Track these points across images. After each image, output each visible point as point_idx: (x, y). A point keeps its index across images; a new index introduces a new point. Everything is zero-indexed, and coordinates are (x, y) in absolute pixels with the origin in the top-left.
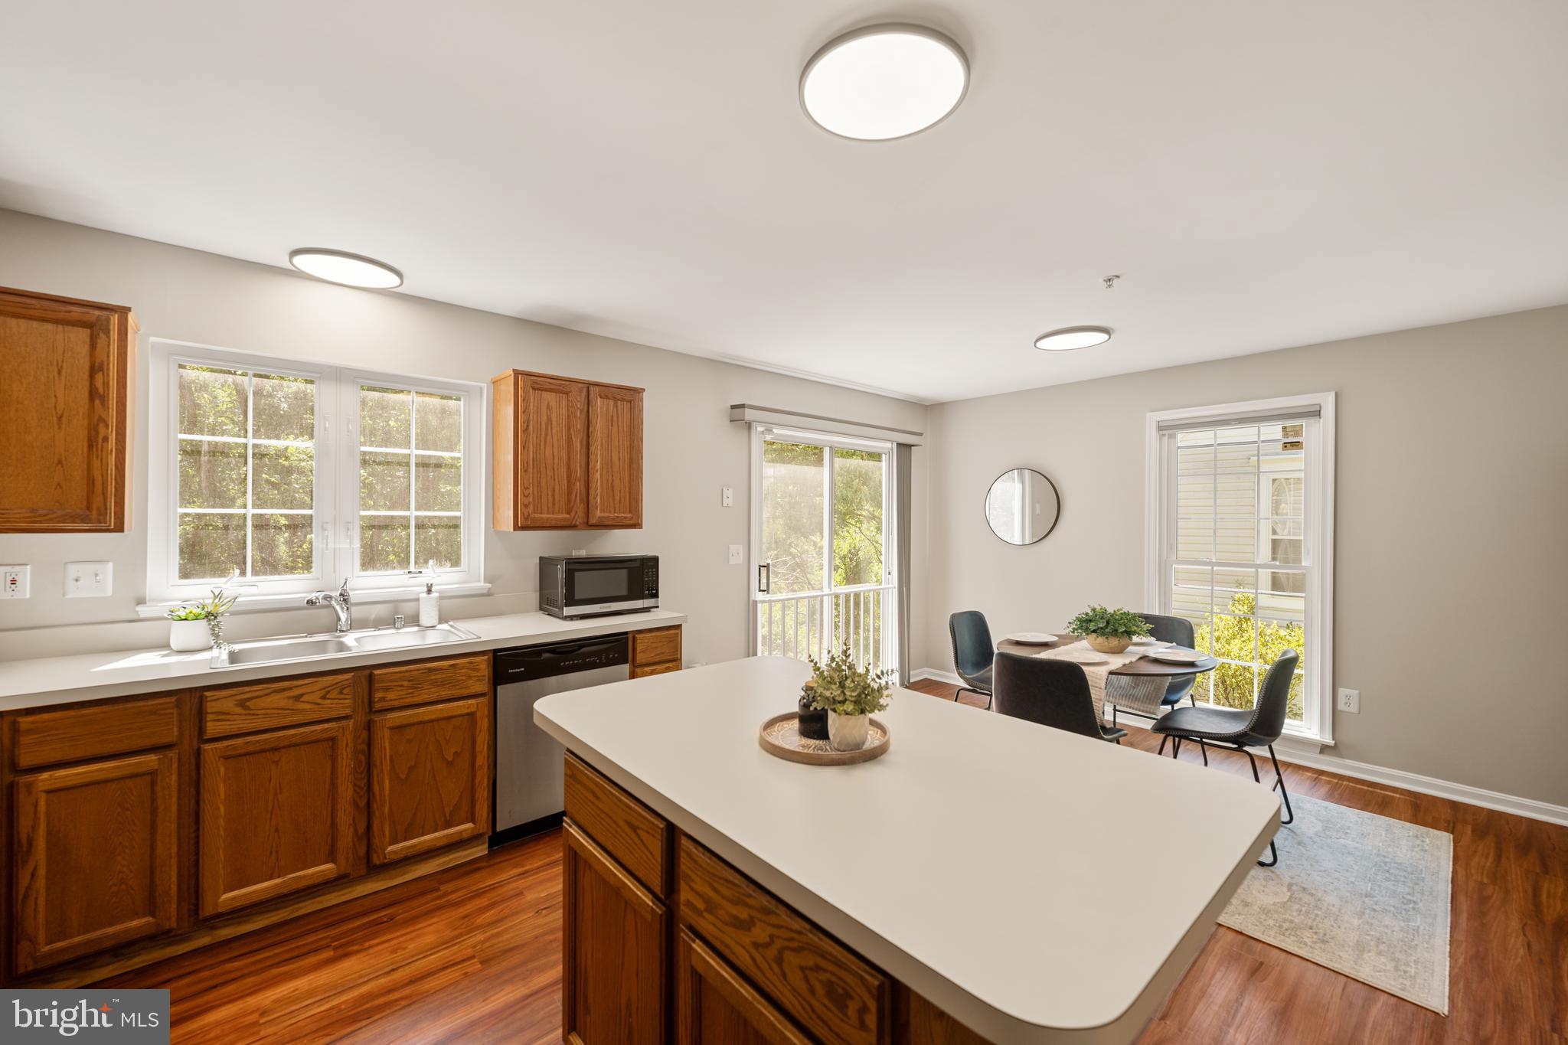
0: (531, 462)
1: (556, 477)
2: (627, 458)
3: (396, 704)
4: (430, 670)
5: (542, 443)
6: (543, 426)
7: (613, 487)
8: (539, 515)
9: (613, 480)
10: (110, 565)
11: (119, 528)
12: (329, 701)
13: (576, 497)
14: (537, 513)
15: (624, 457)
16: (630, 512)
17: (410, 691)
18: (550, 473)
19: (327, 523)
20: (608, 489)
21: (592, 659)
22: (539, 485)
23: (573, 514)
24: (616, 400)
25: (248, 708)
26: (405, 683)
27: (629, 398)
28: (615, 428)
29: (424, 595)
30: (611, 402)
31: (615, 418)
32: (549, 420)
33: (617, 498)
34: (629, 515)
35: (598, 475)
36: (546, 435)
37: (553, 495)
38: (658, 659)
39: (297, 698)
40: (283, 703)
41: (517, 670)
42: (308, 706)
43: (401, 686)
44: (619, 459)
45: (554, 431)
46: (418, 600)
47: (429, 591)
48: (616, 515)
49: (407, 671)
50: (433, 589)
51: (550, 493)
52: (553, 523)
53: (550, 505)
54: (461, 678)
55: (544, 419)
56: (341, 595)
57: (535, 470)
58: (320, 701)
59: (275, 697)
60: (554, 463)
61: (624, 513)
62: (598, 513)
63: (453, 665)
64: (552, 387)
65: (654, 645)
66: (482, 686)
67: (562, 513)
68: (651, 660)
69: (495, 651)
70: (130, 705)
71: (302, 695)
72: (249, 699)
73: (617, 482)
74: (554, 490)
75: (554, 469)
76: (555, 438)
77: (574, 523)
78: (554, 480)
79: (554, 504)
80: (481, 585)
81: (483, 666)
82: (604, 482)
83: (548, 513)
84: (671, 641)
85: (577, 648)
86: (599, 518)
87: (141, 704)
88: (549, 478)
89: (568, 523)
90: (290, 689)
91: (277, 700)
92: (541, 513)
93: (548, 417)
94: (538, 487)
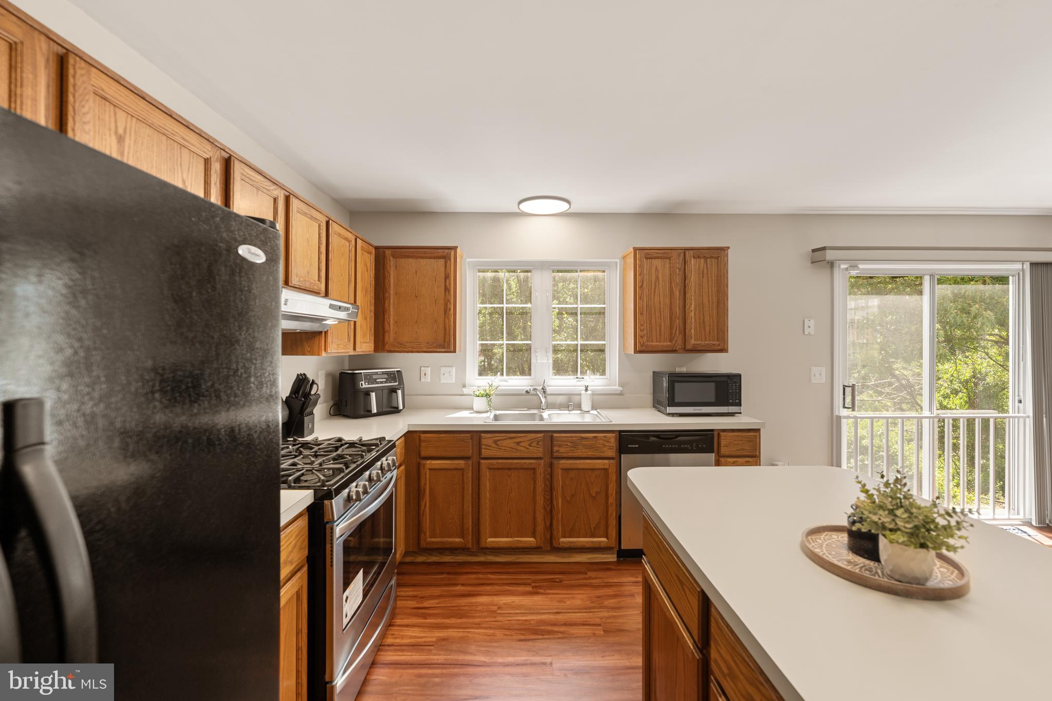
0: (645, 308)
1: (662, 317)
2: (715, 300)
3: (565, 455)
4: (582, 438)
5: (652, 295)
6: (653, 282)
7: (704, 322)
9: (704, 317)
10: (454, 368)
11: (454, 351)
12: (532, 448)
13: (676, 330)
14: (650, 342)
15: (712, 300)
16: (718, 340)
17: (572, 449)
18: (658, 315)
19: (537, 348)
20: (700, 323)
21: (685, 446)
22: (650, 323)
23: (674, 342)
24: (706, 258)
25: (498, 445)
26: (569, 444)
27: (717, 255)
28: (705, 279)
29: (583, 392)
30: (702, 260)
31: (705, 271)
32: (657, 278)
33: (707, 330)
34: (717, 343)
35: (693, 314)
36: (655, 288)
37: (660, 330)
38: (739, 453)
39: (518, 443)
40: (512, 445)
41: (634, 446)
42: (522, 449)
43: (567, 445)
44: (709, 301)
45: (660, 285)
46: (580, 395)
47: (586, 390)
48: (706, 342)
49: (570, 437)
50: (589, 388)
51: (658, 328)
52: (660, 349)
53: (658, 336)
54: (599, 446)
55: (654, 278)
56: (542, 389)
57: (648, 312)
58: (528, 447)
59: (509, 441)
60: (660, 308)
61: (713, 341)
62: (693, 342)
63: (595, 437)
64: (659, 255)
65: (736, 442)
66: (612, 453)
67: (667, 342)
68: (733, 453)
69: (620, 432)
70: (455, 435)
71: (521, 442)
72: (499, 440)
73: (707, 318)
74: (660, 325)
75: (660, 311)
76: (661, 290)
77: (674, 348)
78: (661, 319)
79: (660, 335)
80: (617, 388)
81: (613, 440)
82: (697, 319)
83: (657, 342)
84: (750, 441)
85: (674, 436)
86: (693, 344)
87: (458, 435)
88: (657, 318)
89: (670, 349)
90: (515, 438)
91: (509, 443)
92: (652, 342)
93: (656, 276)
94: (650, 324)
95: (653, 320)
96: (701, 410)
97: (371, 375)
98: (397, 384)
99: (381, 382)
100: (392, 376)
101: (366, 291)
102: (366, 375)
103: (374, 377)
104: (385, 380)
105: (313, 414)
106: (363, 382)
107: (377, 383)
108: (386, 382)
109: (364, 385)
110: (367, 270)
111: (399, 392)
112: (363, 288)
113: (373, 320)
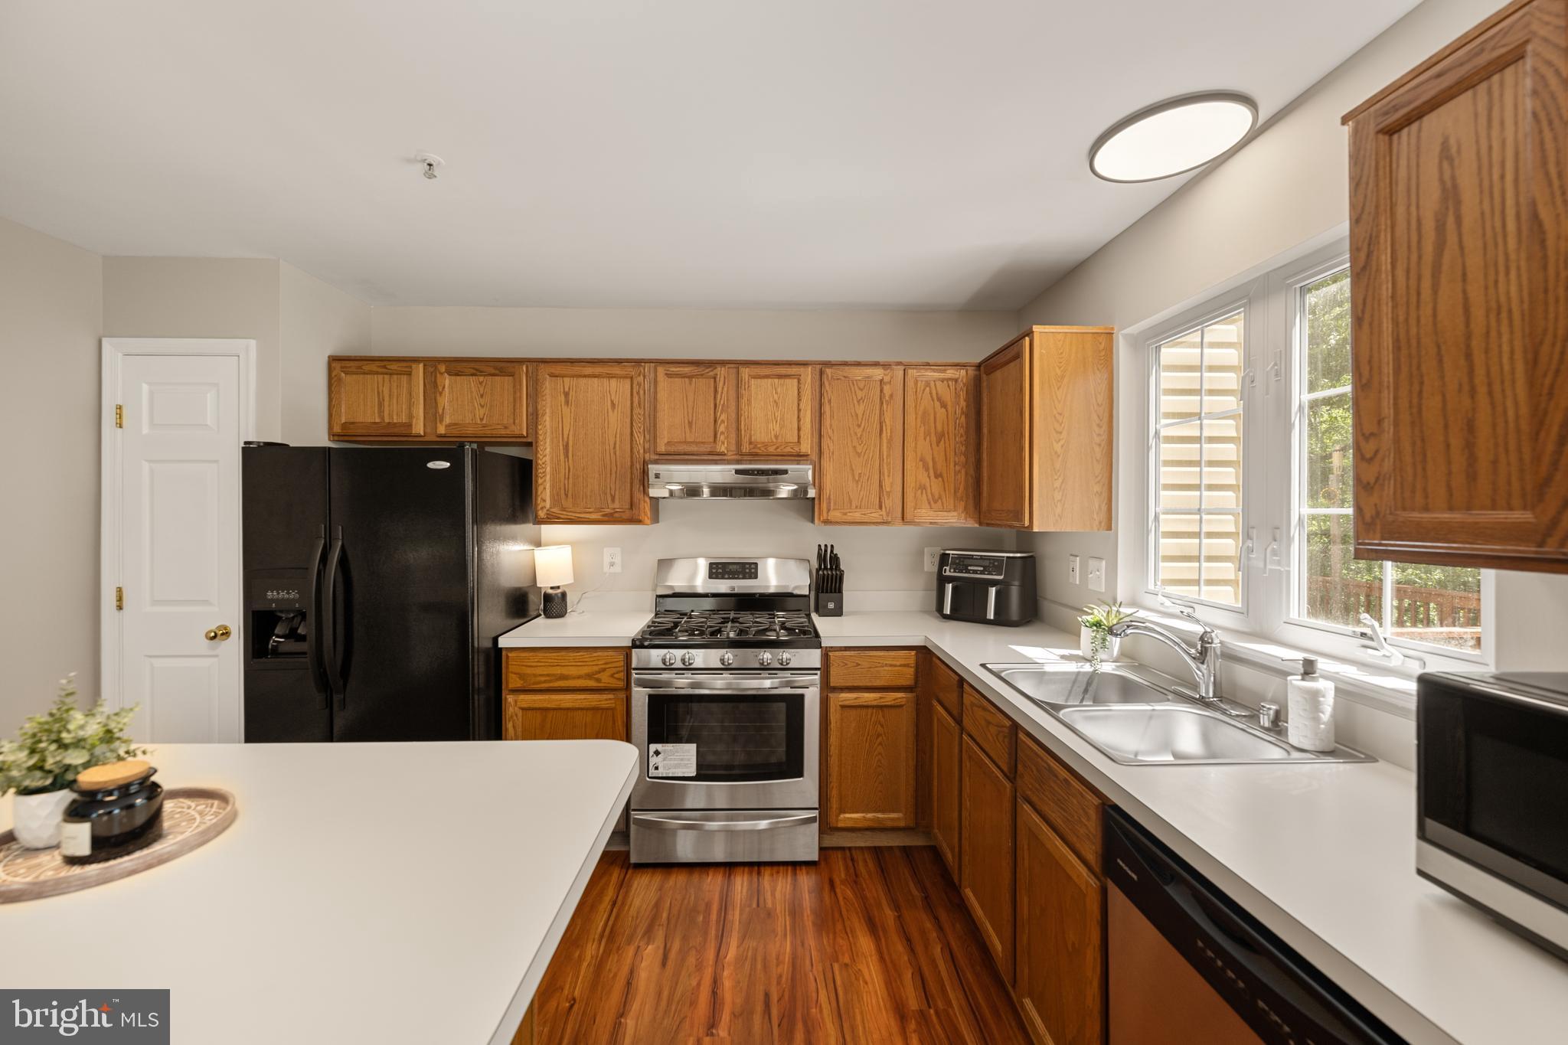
0: (1387, 356)
6: (1429, 225)
8: (1416, 515)
10: (1104, 562)
14: (1413, 510)
19: (1253, 527)
22: (1417, 421)
25: (973, 714)
32: (1449, 193)
37: (1470, 446)
47: (1307, 674)
51: (1456, 442)
53: (1460, 479)
57: (1405, 369)
60: (1468, 336)
67: (1511, 508)
74: (1470, 427)
75: (1469, 356)
78: (1472, 391)
79: (1472, 476)
83: (1451, 509)
88: (1453, 389)
92: (1426, 509)
93: (1444, 190)
94: (1413, 423)
97: (962, 558)
98: (1001, 577)
99: (975, 572)
100: (996, 564)
102: (955, 558)
103: (967, 562)
104: (982, 569)
105: (841, 590)
106: (948, 568)
107: (968, 571)
108: (982, 573)
109: (948, 572)
110: (944, 405)
111: (993, 591)
112: (927, 434)
113: (962, 476)
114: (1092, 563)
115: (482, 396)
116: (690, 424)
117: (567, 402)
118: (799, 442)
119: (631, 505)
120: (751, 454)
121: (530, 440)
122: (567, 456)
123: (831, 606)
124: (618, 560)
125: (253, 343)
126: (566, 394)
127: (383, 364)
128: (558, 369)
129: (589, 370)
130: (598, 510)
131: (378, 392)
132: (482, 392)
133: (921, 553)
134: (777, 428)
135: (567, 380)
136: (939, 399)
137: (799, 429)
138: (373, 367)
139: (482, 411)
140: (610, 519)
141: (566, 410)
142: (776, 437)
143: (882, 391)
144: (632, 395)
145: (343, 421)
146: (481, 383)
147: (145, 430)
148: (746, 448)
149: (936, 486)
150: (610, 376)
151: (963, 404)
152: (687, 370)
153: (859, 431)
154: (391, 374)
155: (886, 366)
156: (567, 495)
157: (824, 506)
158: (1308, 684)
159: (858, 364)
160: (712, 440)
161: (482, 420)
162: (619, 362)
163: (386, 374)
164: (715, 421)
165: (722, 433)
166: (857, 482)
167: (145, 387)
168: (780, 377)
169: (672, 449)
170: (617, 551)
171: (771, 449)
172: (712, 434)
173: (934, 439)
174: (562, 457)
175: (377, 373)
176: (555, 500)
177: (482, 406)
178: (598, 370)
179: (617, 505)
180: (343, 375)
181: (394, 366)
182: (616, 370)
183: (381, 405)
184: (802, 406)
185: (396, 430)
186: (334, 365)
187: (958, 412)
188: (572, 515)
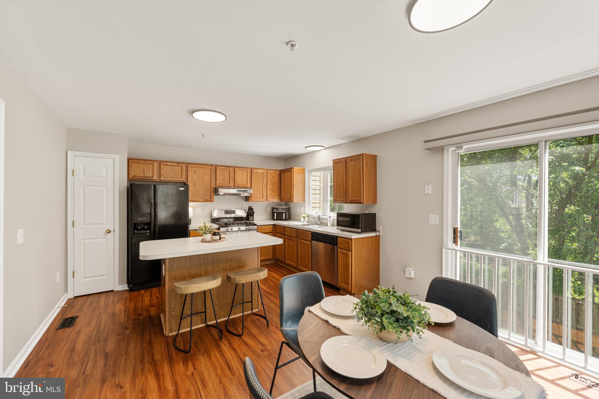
0: (335, 184)
6: (338, 174)
7: (354, 190)
9: (354, 187)
10: (303, 207)
12: (294, 234)
14: (337, 199)
15: (357, 179)
17: (301, 236)
18: (339, 187)
19: (324, 201)
21: (328, 240)
22: (337, 191)
23: (344, 199)
25: (288, 231)
26: (301, 234)
27: (358, 158)
28: (355, 170)
30: (354, 161)
31: (355, 167)
32: (339, 171)
33: (356, 193)
35: (350, 186)
36: (338, 176)
38: (343, 248)
39: (292, 232)
41: (314, 238)
45: (340, 174)
46: (327, 219)
47: (330, 218)
48: (355, 199)
50: (331, 217)
52: (340, 202)
53: (340, 196)
54: (307, 236)
55: (338, 172)
60: (340, 184)
61: (358, 198)
62: (350, 198)
64: (339, 162)
65: (343, 243)
66: (310, 239)
67: (342, 199)
69: (312, 232)
73: (356, 188)
74: (340, 192)
78: (340, 189)
81: (310, 234)
82: (352, 188)
84: (348, 243)
85: (325, 236)
86: (350, 200)
89: (343, 202)
95: (338, 189)
96: (346, 229)
97: (277, 208)
98: (285, 211)
99: (280, 211)
100: (284, 209)
101: (274, 184)
102: (276, 208)
103: (278, 209)
105: (253, 216)
107: (279, 211)
108: (281, 211)
109: (275, 211)
110: (274, 178)
111: (284, 214)
112: (271, 183)
113: (277, 192)
114: (301, 208)
115: (173, 171)
116: (224, 179)
117: (195, 173)
118: (247, 184)
119: (211, 198)
120: (237, 187)
121: (185, 182)
122: (195, 186)
123: (252, 219)
124: (200, 211)
125: (119, 156)
126: (195, 172)
127: (145, 161)
128: (193, 166)
129: (201, 166)
130: (203, 199)
131: (143, 169)
132: (173, 170)
133: (267, 208)
134: (242, 181)
135: (195, 168)
136: (273, 177)
137: (247, 182)
138: (142, 162)
139: (173, 175)
140: (206, 201)
141: (195, 175)
142: (242, 183)
143: (263, 174)
144: (211, 173)
145: (132, 175)
146: (173, 168)
147: (82, 177)
148: (236, 185)
149: (273, 194)
150: (206, 168)
151: (278, 178)
152: (224, 168)
153: (259, 182)
154: (147, 164)
155: (264, 169)
156: (195, 195)
157: (252, 198)
158: (330, 219)
159: (258, 169)
160: (229, 183)
161: (173, 177)
162: (207, 165)
163: (146, 164)
164: (230, 179)
165: (231, 182)
166: (258, 193)
167: (82, 165)
168: (243, 170)
169: (220, 185)
170: (200, 209)
171: (241, 186)
172: (229, 182)
173: (272, 184)
174: (194, 186)
175: (143, 163)
176: (192, 197)
177: (173, 173)
178: (203, 166)
179: (207, 198)
180: (133, 163)
181: (148, 162)
182: (207, 167)
183: (144, 172)
184: (248, 177)
185: (149, 178)
186: (130, 160)
187: (277, 179)
188: (197, 200)
